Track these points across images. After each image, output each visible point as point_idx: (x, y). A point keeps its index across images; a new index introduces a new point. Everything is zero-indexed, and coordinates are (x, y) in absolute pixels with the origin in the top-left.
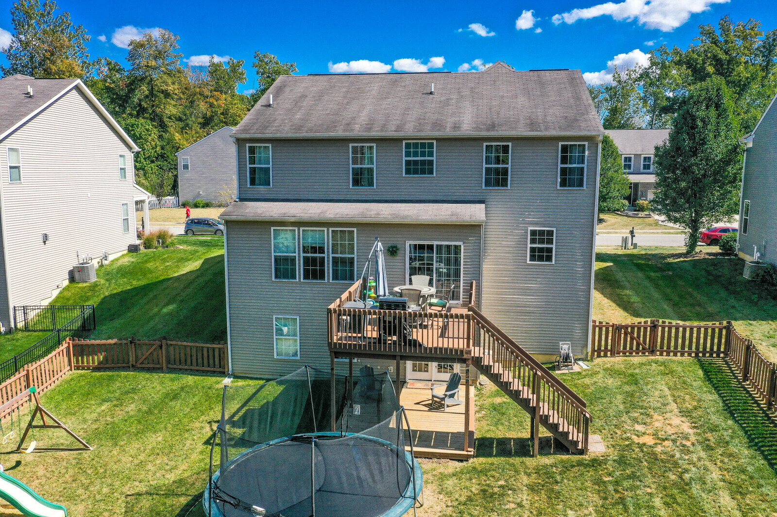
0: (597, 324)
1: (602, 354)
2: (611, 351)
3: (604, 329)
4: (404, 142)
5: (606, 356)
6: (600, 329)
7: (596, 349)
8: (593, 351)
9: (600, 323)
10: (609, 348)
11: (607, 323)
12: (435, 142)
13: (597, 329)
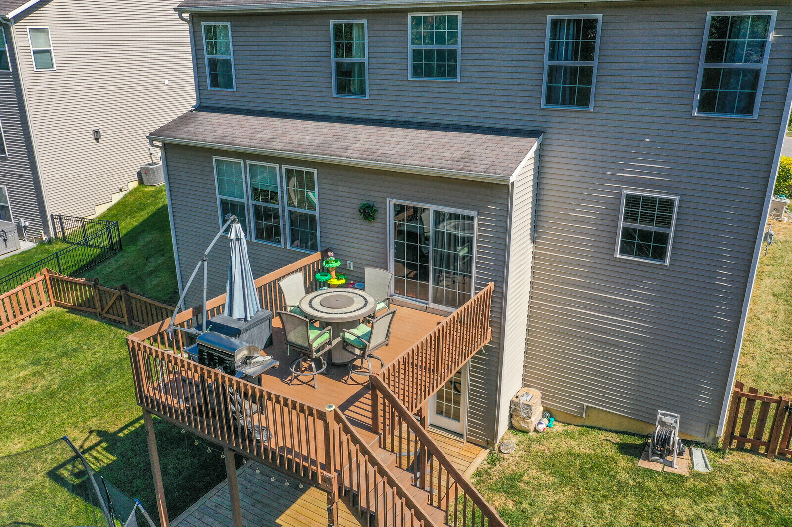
0: (746, 391)
1: (748, 446)
2: (768, 445)
3: (758, 403)
4: (410, 16)
5: (754, 451)
6: (751, 402)
7: (737, 433)
8: (730, 436)
9: (753, 390)
10: (765, 437)
11: (766, 394)
12: (459, 14)
13: (744, 400)
